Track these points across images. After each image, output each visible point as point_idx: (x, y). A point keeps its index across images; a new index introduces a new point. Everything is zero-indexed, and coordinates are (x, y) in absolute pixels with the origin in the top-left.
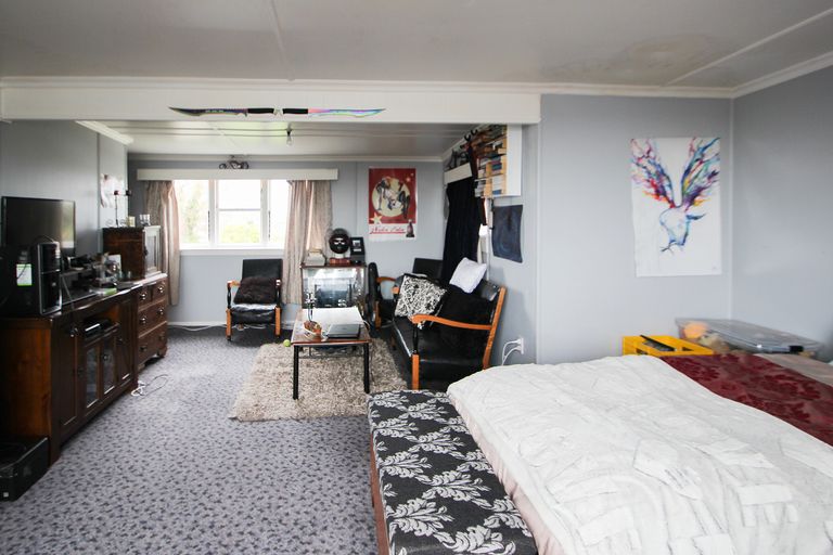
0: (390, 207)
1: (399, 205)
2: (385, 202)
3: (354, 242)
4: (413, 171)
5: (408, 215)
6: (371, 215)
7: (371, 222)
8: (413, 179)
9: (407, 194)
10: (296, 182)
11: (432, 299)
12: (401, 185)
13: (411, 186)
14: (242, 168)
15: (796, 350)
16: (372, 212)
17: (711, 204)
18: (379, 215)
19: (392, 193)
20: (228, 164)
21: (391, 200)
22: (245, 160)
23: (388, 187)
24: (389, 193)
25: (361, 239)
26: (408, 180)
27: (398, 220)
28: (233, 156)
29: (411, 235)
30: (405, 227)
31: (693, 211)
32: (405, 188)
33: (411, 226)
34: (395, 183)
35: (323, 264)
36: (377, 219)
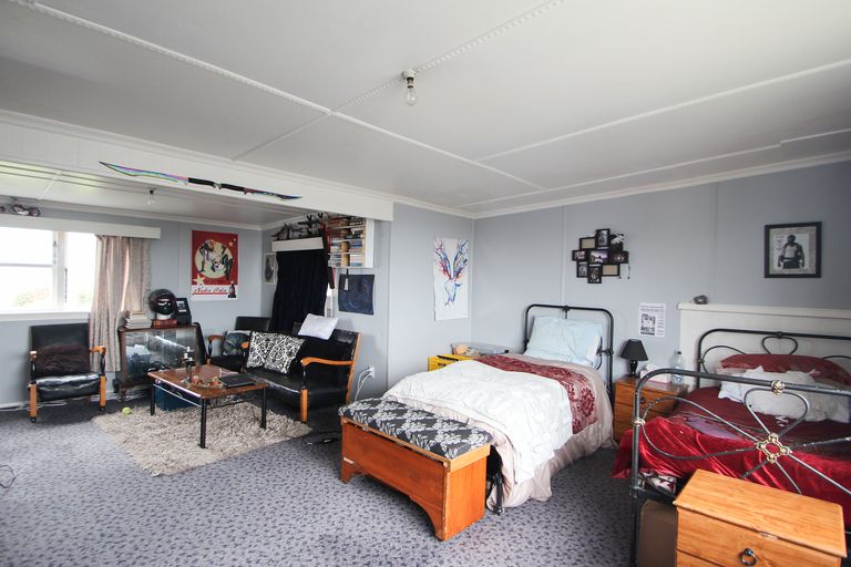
0: (213, 269)
1: (221, 266)
2: (208, 265)
3: (178, 303)
4: (236, 236)
5: (231, 277)
6: (194, 276)
7: (194, 283)
8: (236, 244)
9: (230, 257)
10: (108, 238)
11: (293, 348)
12: (224, 249)
13: (234, 251)
14: (30, 214)
15: (507, 352)
16: (195, 273)
17: (464, 278)
18: (202, 276)
19: (216, 255)
20: (7, 208)
21: (214, 262)
22: (35, 205)
23: (212, 250)
24: (212, 255)
25: (185, 300)
26: (231, 244)
27: (220, 281)
28: (15, 198)
29: (233, 295)
30: (227, 288)
31: (458, 282)
32: (227, 252)
33: (233, 287)
34: (218, 246)
35: (149, 326)
36: (199, 280)
